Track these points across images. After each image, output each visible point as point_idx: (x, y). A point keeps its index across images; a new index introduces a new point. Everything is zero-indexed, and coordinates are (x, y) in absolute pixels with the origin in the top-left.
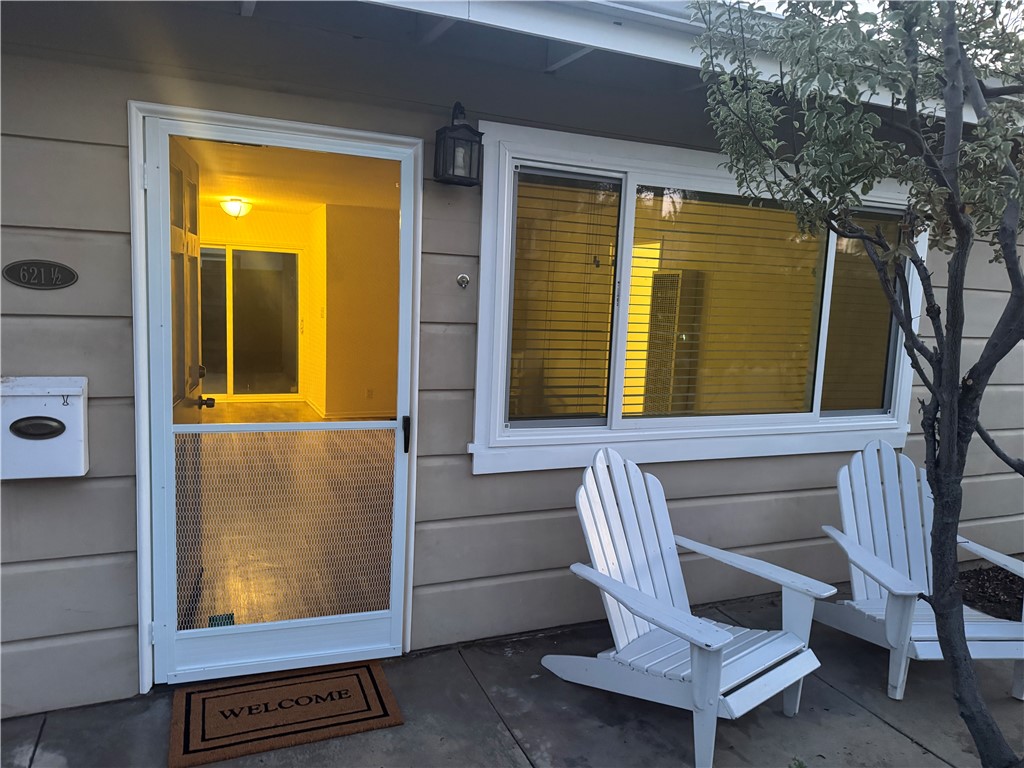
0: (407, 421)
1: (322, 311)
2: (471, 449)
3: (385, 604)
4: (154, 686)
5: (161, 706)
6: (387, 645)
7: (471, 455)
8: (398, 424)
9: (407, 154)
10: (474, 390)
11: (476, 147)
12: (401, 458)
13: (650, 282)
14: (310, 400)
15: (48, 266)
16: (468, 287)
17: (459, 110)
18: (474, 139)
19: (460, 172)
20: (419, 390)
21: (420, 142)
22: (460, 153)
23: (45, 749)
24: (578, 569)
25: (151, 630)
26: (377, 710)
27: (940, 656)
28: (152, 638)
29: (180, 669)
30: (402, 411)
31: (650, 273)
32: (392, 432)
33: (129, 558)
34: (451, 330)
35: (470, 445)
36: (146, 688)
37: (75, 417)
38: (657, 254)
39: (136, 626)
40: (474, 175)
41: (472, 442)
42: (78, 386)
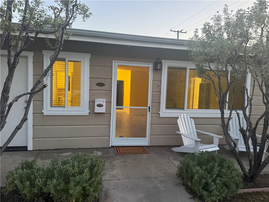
0: (149, 107)
1: (129, 92)
2: (160, 113)
3: (146, 137)
4: (112, 146)
5: (112, 149)
6: (146, 144)
7: (160, 114)
8: (148, 108)
9: (151, 66)
10: (160, 103)
11: (161, 64)
12: (148, 113)
13: (199, 85)
14: (126, 111)
15: (102, 83)
16: (160, 86)
17: (159, 59)
18: (161, 63)
19: (159, 68)
20: (151, 103)
21: (153, 64)
22: (159, 65)
23: (98, 151)
24: (178, 132)
25: (112, 137)
26: (144, 151)
27: (245, 151)
28: (112, 138)
29: (115, 144)
30: (149, 106)
31: (199, 83)
32: (147, 109)
33: (109, 126)
34: (157, 93)
35: (159, 112)
36: (110, 146)
37: (104, 104)
38: (201, 80)
39: (110, 136)
40: (161, 68)
41: (160, 111)
42: (105, 100)
